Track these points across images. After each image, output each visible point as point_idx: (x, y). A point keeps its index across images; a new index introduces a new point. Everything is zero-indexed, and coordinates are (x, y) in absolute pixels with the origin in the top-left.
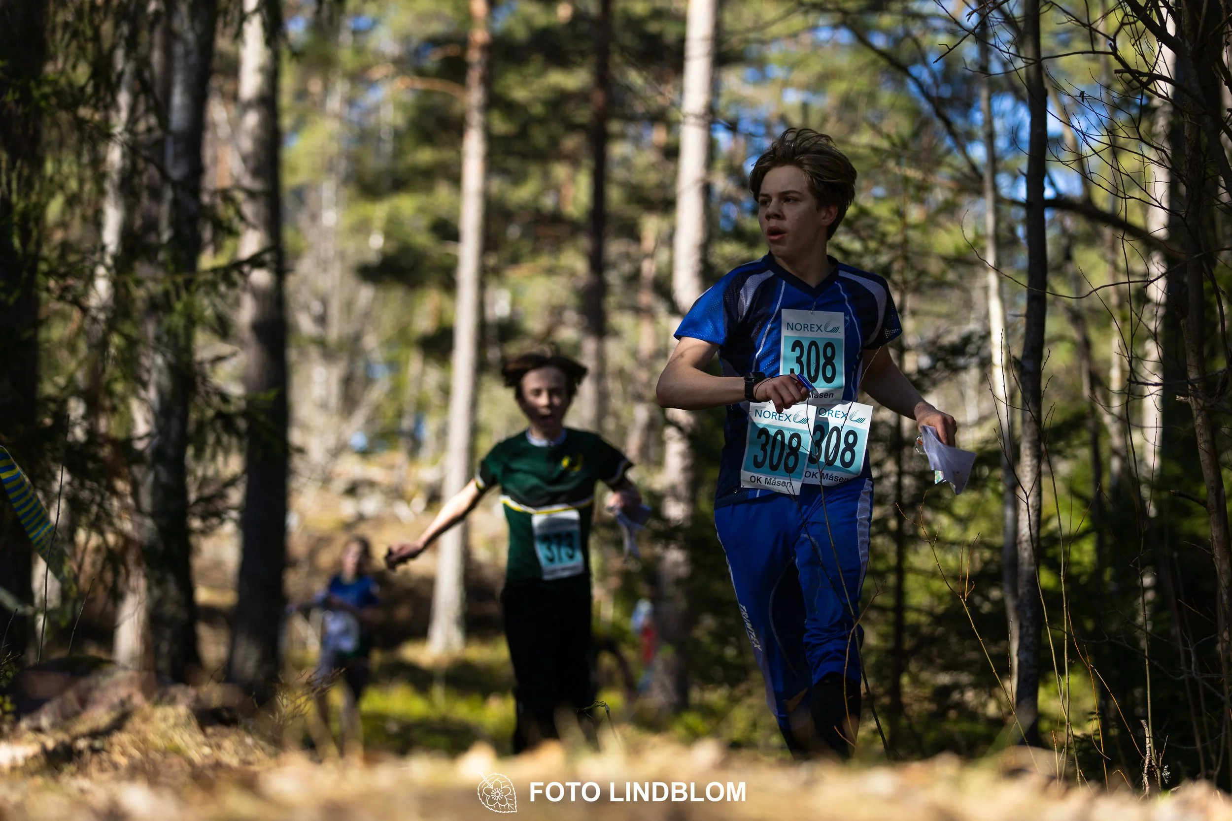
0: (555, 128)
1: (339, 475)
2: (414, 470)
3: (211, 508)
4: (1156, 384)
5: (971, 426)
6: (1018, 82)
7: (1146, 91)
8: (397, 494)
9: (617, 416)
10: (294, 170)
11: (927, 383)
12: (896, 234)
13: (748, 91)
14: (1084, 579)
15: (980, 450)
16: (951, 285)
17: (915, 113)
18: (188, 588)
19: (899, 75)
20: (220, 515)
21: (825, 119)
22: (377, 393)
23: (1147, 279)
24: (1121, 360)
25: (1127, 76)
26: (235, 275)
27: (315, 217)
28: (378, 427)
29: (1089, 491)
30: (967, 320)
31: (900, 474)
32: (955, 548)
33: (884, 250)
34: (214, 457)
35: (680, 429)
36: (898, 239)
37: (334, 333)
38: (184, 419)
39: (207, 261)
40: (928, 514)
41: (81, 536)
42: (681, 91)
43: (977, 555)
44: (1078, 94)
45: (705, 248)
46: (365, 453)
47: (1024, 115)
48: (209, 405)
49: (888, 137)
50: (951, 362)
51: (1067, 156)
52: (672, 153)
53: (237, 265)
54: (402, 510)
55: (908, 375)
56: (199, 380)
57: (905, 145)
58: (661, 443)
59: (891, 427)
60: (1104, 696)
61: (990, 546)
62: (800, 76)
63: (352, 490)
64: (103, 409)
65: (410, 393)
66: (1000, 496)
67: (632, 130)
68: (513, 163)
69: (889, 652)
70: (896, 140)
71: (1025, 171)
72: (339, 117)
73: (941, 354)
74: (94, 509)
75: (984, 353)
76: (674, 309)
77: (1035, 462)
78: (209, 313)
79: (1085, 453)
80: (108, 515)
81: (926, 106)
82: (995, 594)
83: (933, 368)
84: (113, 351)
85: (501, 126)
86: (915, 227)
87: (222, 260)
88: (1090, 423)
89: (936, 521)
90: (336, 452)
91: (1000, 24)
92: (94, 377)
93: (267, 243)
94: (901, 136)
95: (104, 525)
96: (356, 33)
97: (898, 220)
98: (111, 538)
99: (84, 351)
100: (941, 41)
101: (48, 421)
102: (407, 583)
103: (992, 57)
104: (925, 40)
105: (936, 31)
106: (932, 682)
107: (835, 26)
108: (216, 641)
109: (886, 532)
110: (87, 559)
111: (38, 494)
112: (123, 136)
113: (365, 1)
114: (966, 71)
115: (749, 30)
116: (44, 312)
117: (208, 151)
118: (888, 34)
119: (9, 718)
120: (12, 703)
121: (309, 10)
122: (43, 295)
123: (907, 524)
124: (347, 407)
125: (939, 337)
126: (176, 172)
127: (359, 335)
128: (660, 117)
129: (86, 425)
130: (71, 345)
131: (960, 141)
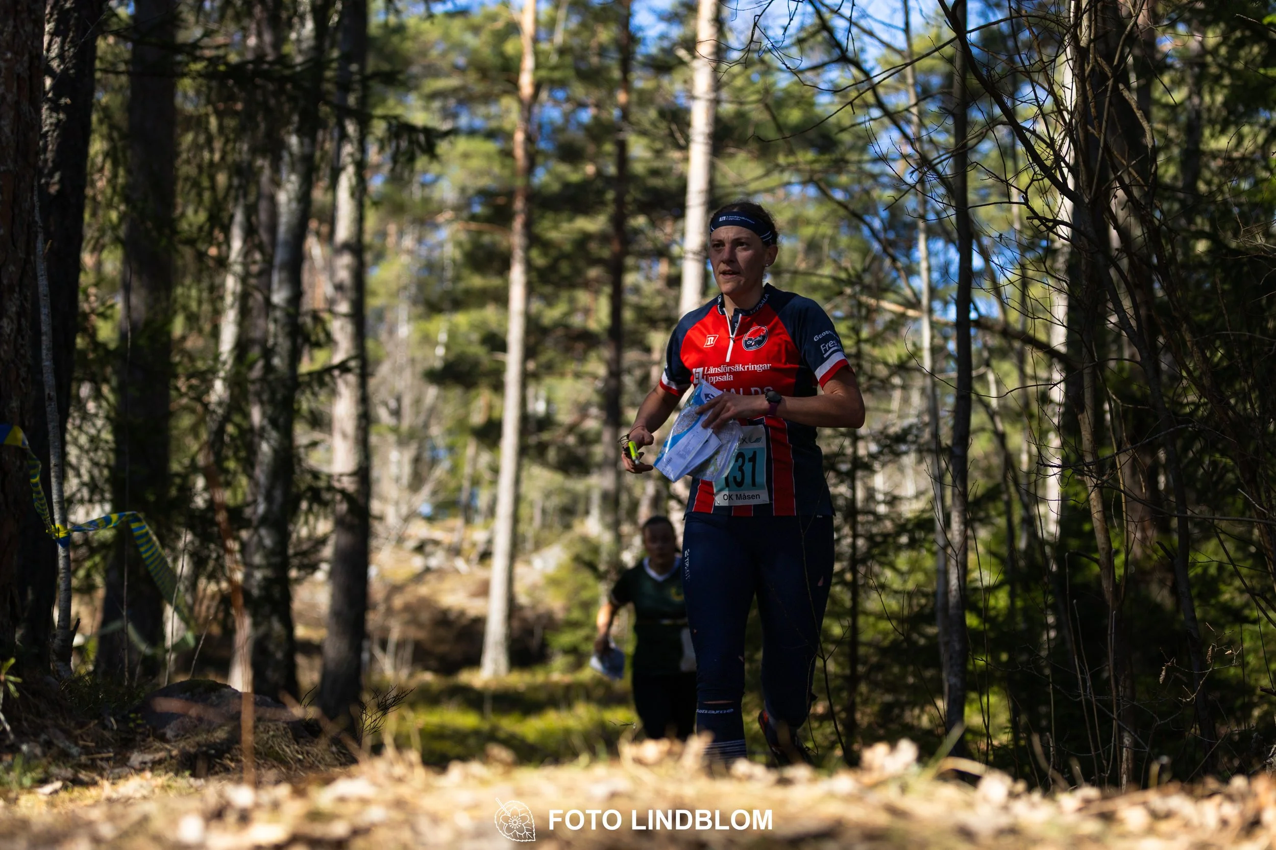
0: (581, 263)
1: (410, 537)
2: (469, 532)
3: (306, 561)
4: (1058, 467)
5: (910, 499)
6: (950, 228)
7: (1051, 234)
8: (455, 551)
9: (629, 491)
10: (374, 294)
11: (877, 466)
12: (850, 347)
14: (1001, 619)
15: (917, 517)
16: (894, 387)
17: (865, 251)
18: (289, 627)
19: (855, 221)
20: (314, 568)
21: (794, 256)
22: (440, 472)
23: (1049, 383)
24: (1029, 446)
25: (1036, 222)
26: (327, 379)
27: (392, 332)
28: (441, 497)
29: (1004, 551)
30: (907, 415)
31: (855, 536)
32: (898, 596)
34: (306, 522)
35: (680, 501)
37: (406, 424)
38: (285, 492)
39: (305, 367)
40: (876, 568)
41: (202, 582)
42: (683, 234)
43: (915, 602)
44: (998, 235)
46: (430, 519)
47: (954, 255)
48: (303, 481)
49: (846, 270)
50: (895, 447)
51: (987, 284)
52: (675, 281)
53: (328, 370)
54: (460, 563)
55: (861, 459)
56: (295, 460)
57: (859, 277)
59: (846, 499)
60: (1015, 713)
61: (925, 595)
63: (420, 548)
64: (220, 484)
65: (467, 470)
66: (934, 554)
67: (644, 263)
68: (548, 290)
69: (844, 677)
70: (852, 272)
71: (955, 296)
72: (410, 252)
73: (888, 442)
74: (211, 564)
75: (922, 441)
77: (962, 527)
78: (305, 406)
79: (1001, 522)
80: (222, 567)
81: (876, 246)
82: (930, 630)
83: (881, 452)
84: (227, 439)
85: (540, 261)
86: (867, 341)
87: (317, 366)
88: (1005, 497)
89: (882, 574)
90: (407, 519)
91: (934, 182)
92: (212, 458)
93: (353, 353)
94: (854, 269)
95: (219, 575)
96: (424, 185)
97: (854, 337)
98: (224, 585)
99: (204, 436)
100: (888, 195)
101: (174, 492)
102: (464, 621)
103: (929, 207)
104: (876, 193)
105: (884, 186)
106: (879, 700)
107: (804, 183)
108: (311, 669)
109: (844, 583)
110: (206, 603)
111: (166, 552)
112: (238, 268)
113: (431, 162)
114: (908, 219)
115: (736, 185)
116: (174, 406)
117: (306, 277)
118: (845, 189)
119: (140, 730)
120: (142, 718)
121: (386, 168)
122: (173, 393)
123: (859, 575)
124: (417, 482)
125: (886, 428)
126: (279, 297)
127: (426, 426)
128: (662, 253)
129: (206, 496)
130: (194, 430)
131: (903, 273)
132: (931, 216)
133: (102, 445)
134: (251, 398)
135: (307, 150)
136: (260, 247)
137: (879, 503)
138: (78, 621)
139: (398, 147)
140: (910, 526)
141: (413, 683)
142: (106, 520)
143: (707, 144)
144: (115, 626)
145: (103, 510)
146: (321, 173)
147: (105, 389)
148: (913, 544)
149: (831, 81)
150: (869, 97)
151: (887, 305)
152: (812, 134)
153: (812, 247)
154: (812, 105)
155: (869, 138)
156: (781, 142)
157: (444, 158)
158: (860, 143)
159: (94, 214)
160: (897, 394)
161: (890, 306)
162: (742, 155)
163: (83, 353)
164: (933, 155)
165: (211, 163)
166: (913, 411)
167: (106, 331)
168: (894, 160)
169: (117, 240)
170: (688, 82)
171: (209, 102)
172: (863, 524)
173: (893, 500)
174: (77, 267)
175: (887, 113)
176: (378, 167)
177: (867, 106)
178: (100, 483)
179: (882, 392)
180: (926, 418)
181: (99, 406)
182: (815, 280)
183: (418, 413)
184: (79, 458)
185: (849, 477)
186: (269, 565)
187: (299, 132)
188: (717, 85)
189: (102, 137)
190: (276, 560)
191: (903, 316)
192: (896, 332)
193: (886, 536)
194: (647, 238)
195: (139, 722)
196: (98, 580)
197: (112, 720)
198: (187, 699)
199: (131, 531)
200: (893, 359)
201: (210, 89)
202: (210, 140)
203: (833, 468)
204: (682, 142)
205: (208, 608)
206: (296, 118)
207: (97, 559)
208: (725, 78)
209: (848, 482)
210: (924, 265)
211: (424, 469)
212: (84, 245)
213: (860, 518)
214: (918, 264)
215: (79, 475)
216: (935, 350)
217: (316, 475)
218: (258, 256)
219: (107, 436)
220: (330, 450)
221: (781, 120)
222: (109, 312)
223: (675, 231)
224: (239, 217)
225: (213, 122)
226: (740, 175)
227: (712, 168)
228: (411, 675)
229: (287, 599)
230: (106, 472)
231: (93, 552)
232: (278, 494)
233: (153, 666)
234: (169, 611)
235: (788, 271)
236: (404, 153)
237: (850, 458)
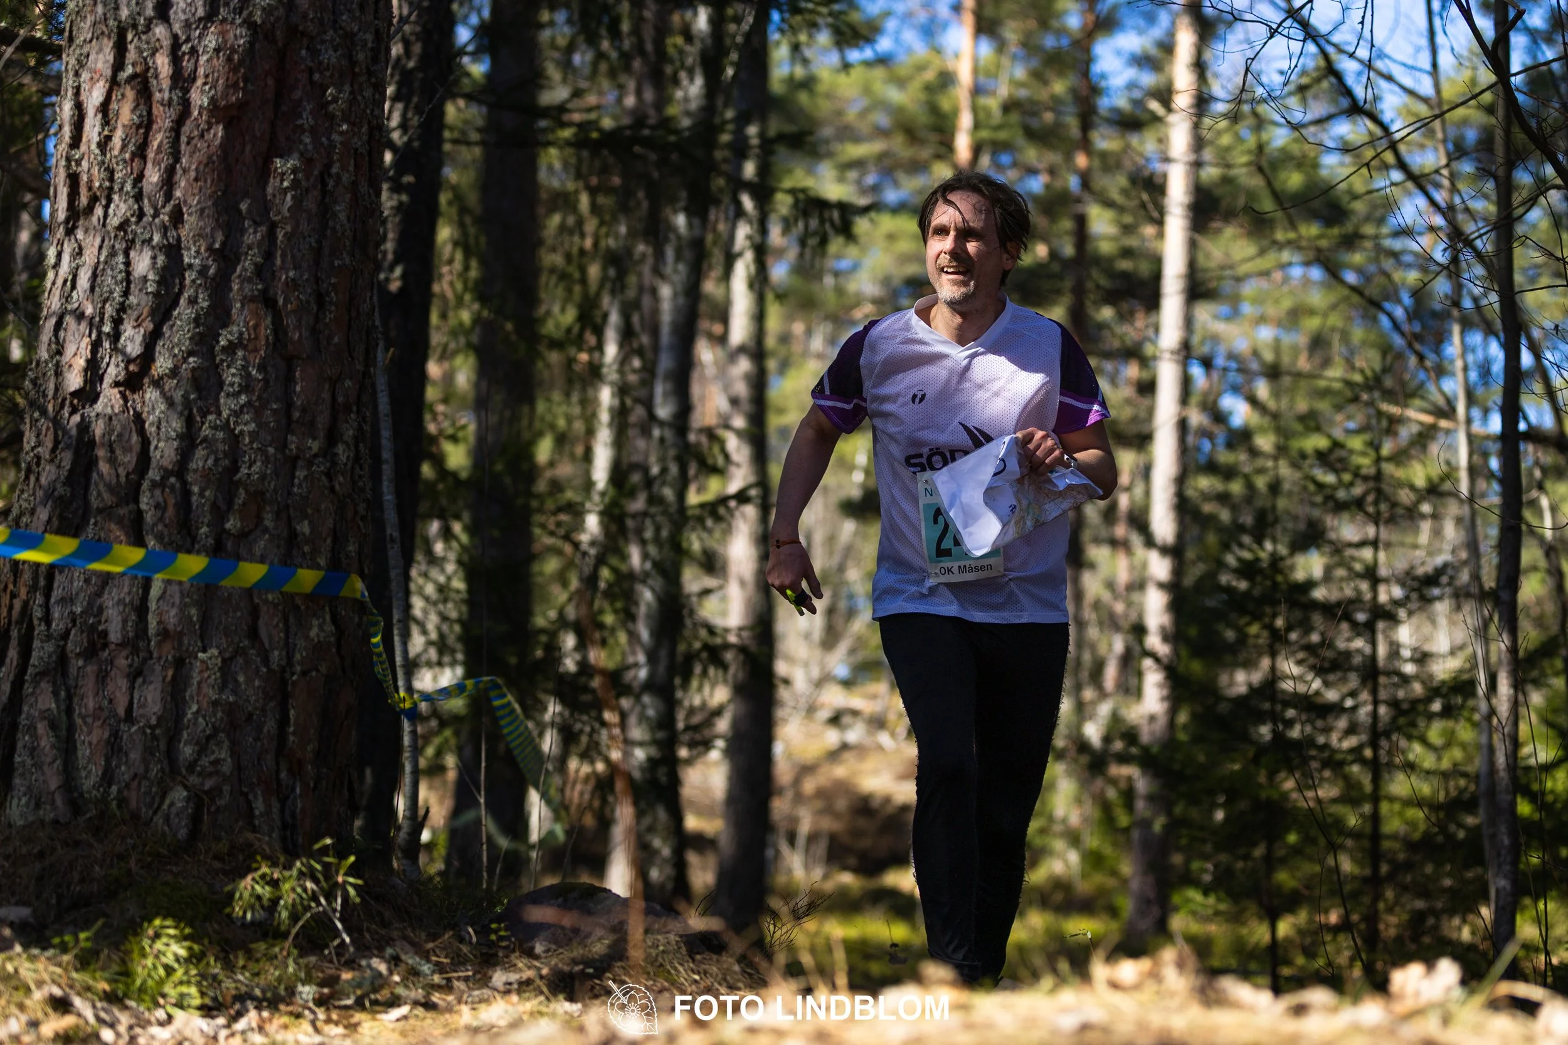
1: (823, 705)
3: (698, 737)
5: (1444, 656)
6: (1492, 317)
8: (879, 723)
9: (1093, 647)
10: (778, 410)
11: (1402, 613)
12: (1369, 467)
13: (1220, 327)
14: (1560, 805)
15: (1455, 678)
16: (1423, 516)
17: (1386, 349)
18: (677, 817)
19: (1373, 310)
20: (707, 745)
22: (858, 625)
26: (722, 511)
28: (860, 656)
29: (1561, 720)
30: (1440, 551)
31: (1376, 703)
32: (1431, 777)
33: (1359, 482)
34: (700, 689)
35: (1158, 660)
36: (1372, 471)
38: (672, 653)
39: (693, 498)
40: (1403, 743)
41: (573, 764)
42: (1157, 330)
43: (1452, 784)
44: (1552, 326)
45: (1181, 481)
46: (848, 684)
47: (1497, 351)
48: (696, 638)
49: (1362, 371)
50: (1425, 592)
51: (1538, 387)
52: (1148, 388)
53: (723, 500)
54: (884, 738)
55: (1382, 606)
56: (685, 612)
57: (1378, 380)
58: (1140, 674)
59: (1364, 656)
61: (1465, 775)
62: (1271, 311)
63: (836, 720)
64: (593, 642)
66: (1475, 725)
67: (1109, 366)
69: (1365, 880)
70: (1369, 373)
71: (1499, 402)
73: (1417, 585)
74: (584, 739)
75: (1459, 583)
76: (1150, 542)
77: (1511, 691)
78: (695, 546)
79: (1559, 683)
80: (597, 744)
81: (1398, 341)
82: (1470, 820)
83: (1407, 598)
84: (602, 585)
86: (1389, 459)
87: (709, 496)
88: (1563, 652)
89: (1409, 749)
90: (820, 683)
91: (1473, 261)
92: (584, 610)
93: (752, 479)
94: (1373, 371)
95: (593, 754)
96: (837, 274)
97: (1372, 453)
98: (600, 767)
99: (574, 583)
100: (1413, 277)
101: (539, 653)
102: (889, 810)
103: (1465, 292)
104: (1397, 276)
105: (1409, 266)
106: (1408, 907)
107: (1307, 264)
108: (704, 869)
109: (1363, 761)
110: (578, 787)
111: (530, 725)
112: (614, 376)
113: (846, 245)
114: (1438, 306)
115: (1223, 268)
116: (536, 547)
117: (696, 390)
118: (1359, 271)
119: (504, 944)
120: (506, 929)
121: (793, 253)
122: (537, 531)
123: (1382, 753)
124: (830, 638)
125: (1412, 568)
126: (664, 411)
127: (841, 569)
128: (1134, 353)
129: (578, 657)
130: (562, 578)
131: (1433, 374)
132: (1467, 303)
133: (453, 595)
134: (631, 536)
135: (697, 232)
136: (640, 352)
137: (1406, 661)
138: (427, 811)
139: (806, 227)
140: (1444, 690)
141: (829, 886)
142: (458, 689)
143: (1187, 217)
144: (469, 816)
145: (454, 674)
146: (714, 260)
147: (457, 528)
148: (1448, 712)
149: (1341, 138)
150: (1389, 157)
151: (1411, 413)
152: (1316, 204)
153: (1318, 343)
154: (1316, 165)
155: (1389, 206)
156: (1279, 214)
157: (862, 240)
158: (1378, 213)
159: (444, 316)
160: (1426, 526)
161: (1417, 415)
162: (1229, 231)
163: (431, 486)
164: (1469, 228)
165: (582, 252)
166: (1447, 547)
167: (457, 457)
168: (1420, 234)
169: (469, 346)
170: (1163, 141)
171: (579, 176)
172: (1385, 686)
173: (1422, 658)
174: (422, 378)
175: (1411, 176)
176: (780, 253)
177: (1386, 167)
178: (451, 640)
179: (1409, 523)
180: (1464, 555)
181: (448, 548)
182: (1322, 383)
183: (831, 553)
184: (425, 612)
185: (1368, 630)
186: (654, 742)
187: (689, 212)
188: (1198, 143)
189: (450, 222)
190: (660, 735)
191: (1433, 428)
192: (1424, 448)
193: (1415, 703)
194: (1114, 335)
195: (502, 933)
196: (450, 761)
197: (470, 930)
198: (559, 906)
199: (489, 700)
200: (1420, 482)
201: (580, 160)
202: (580, 223)
203: (1348, 617)
204: (1155, 214)
205: (582, 794)
206: (683, 194)
207: (448, 733)
208: (1207, 135)
209: (1368, 634)
210: (1459, 364)
211: (839, 621)
212: (430, 352)
213: (1382, 680)
214: (1452, 362)
215: (424, 632)
216: (1472, 471)
217: (711, 630)
218: (637, 363)
219: (459, 584)
220: (724, 599)
221: (1277, 185)
222: (461, 434)
223: (1147, 327)
224: (614, 318)
225: (584, 200)
226: (1227, 254)
227: (1192, 246)
228: (826, 877)
229: (675, 782)
230: (457, 628)
231: (443, 724)
232: (663, 653)
233: (514, 864)
234: (534, 797)
235: (1289, 373)
236: (815, 233)
237: (1368, 606)
